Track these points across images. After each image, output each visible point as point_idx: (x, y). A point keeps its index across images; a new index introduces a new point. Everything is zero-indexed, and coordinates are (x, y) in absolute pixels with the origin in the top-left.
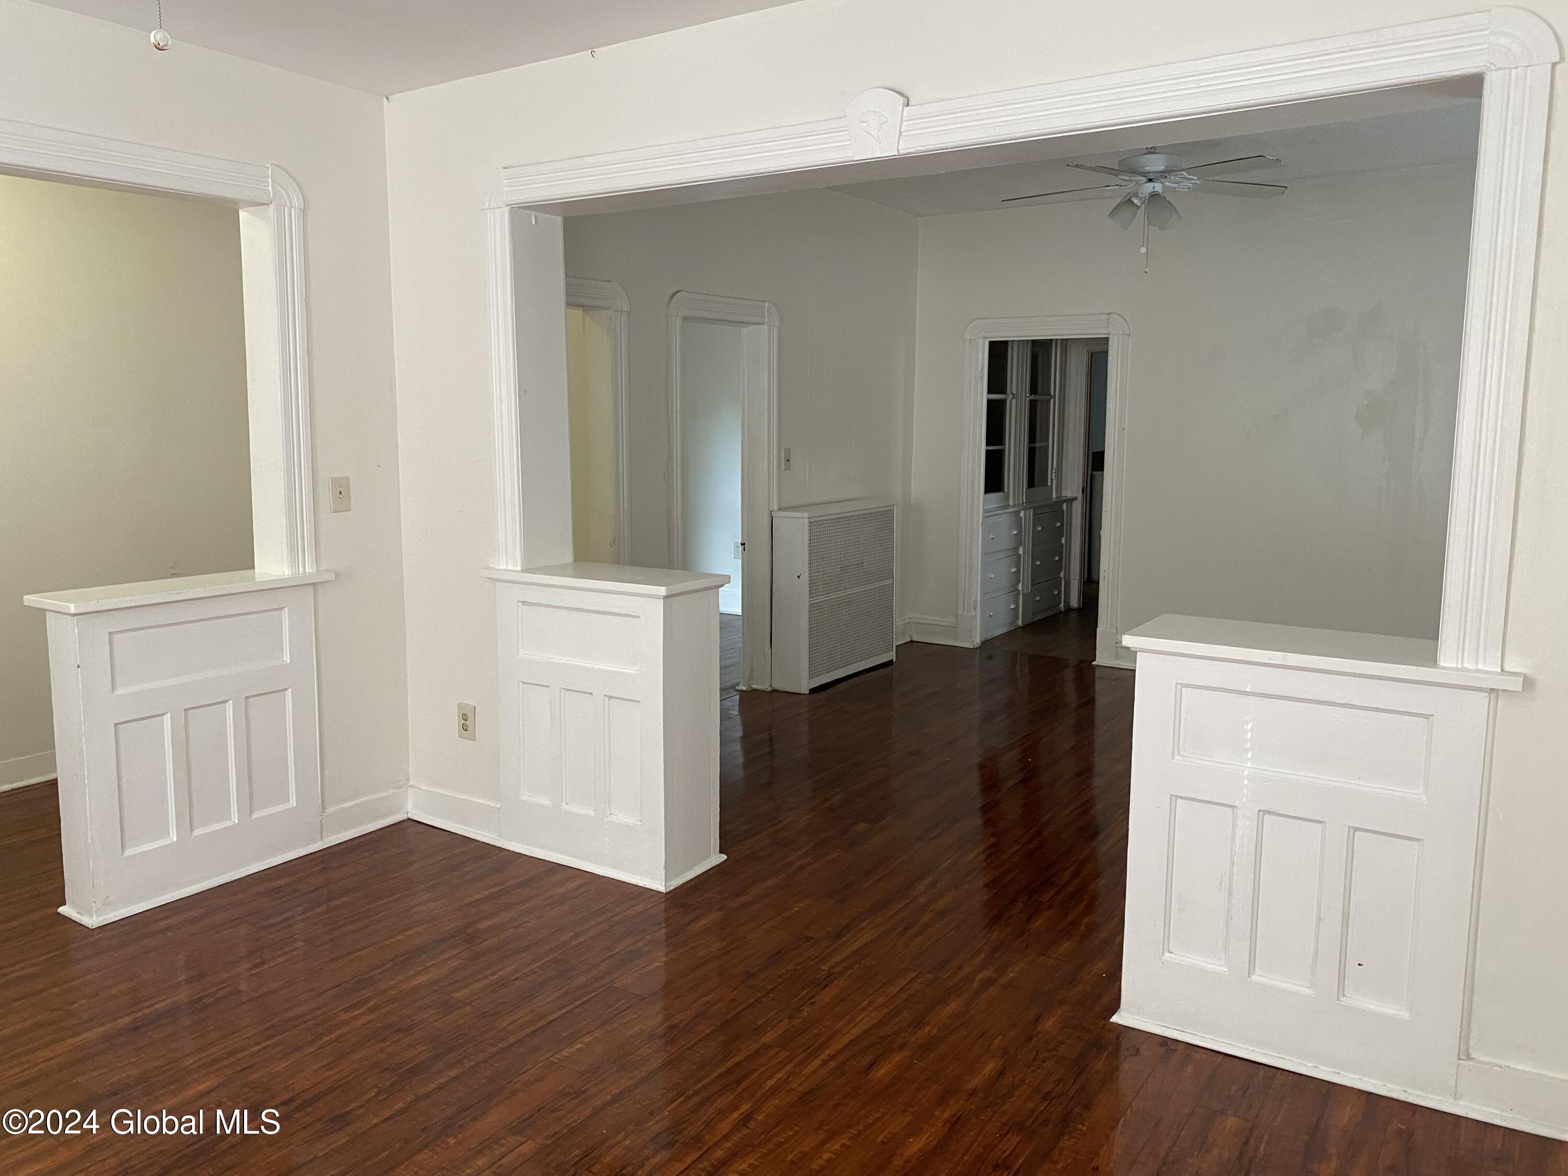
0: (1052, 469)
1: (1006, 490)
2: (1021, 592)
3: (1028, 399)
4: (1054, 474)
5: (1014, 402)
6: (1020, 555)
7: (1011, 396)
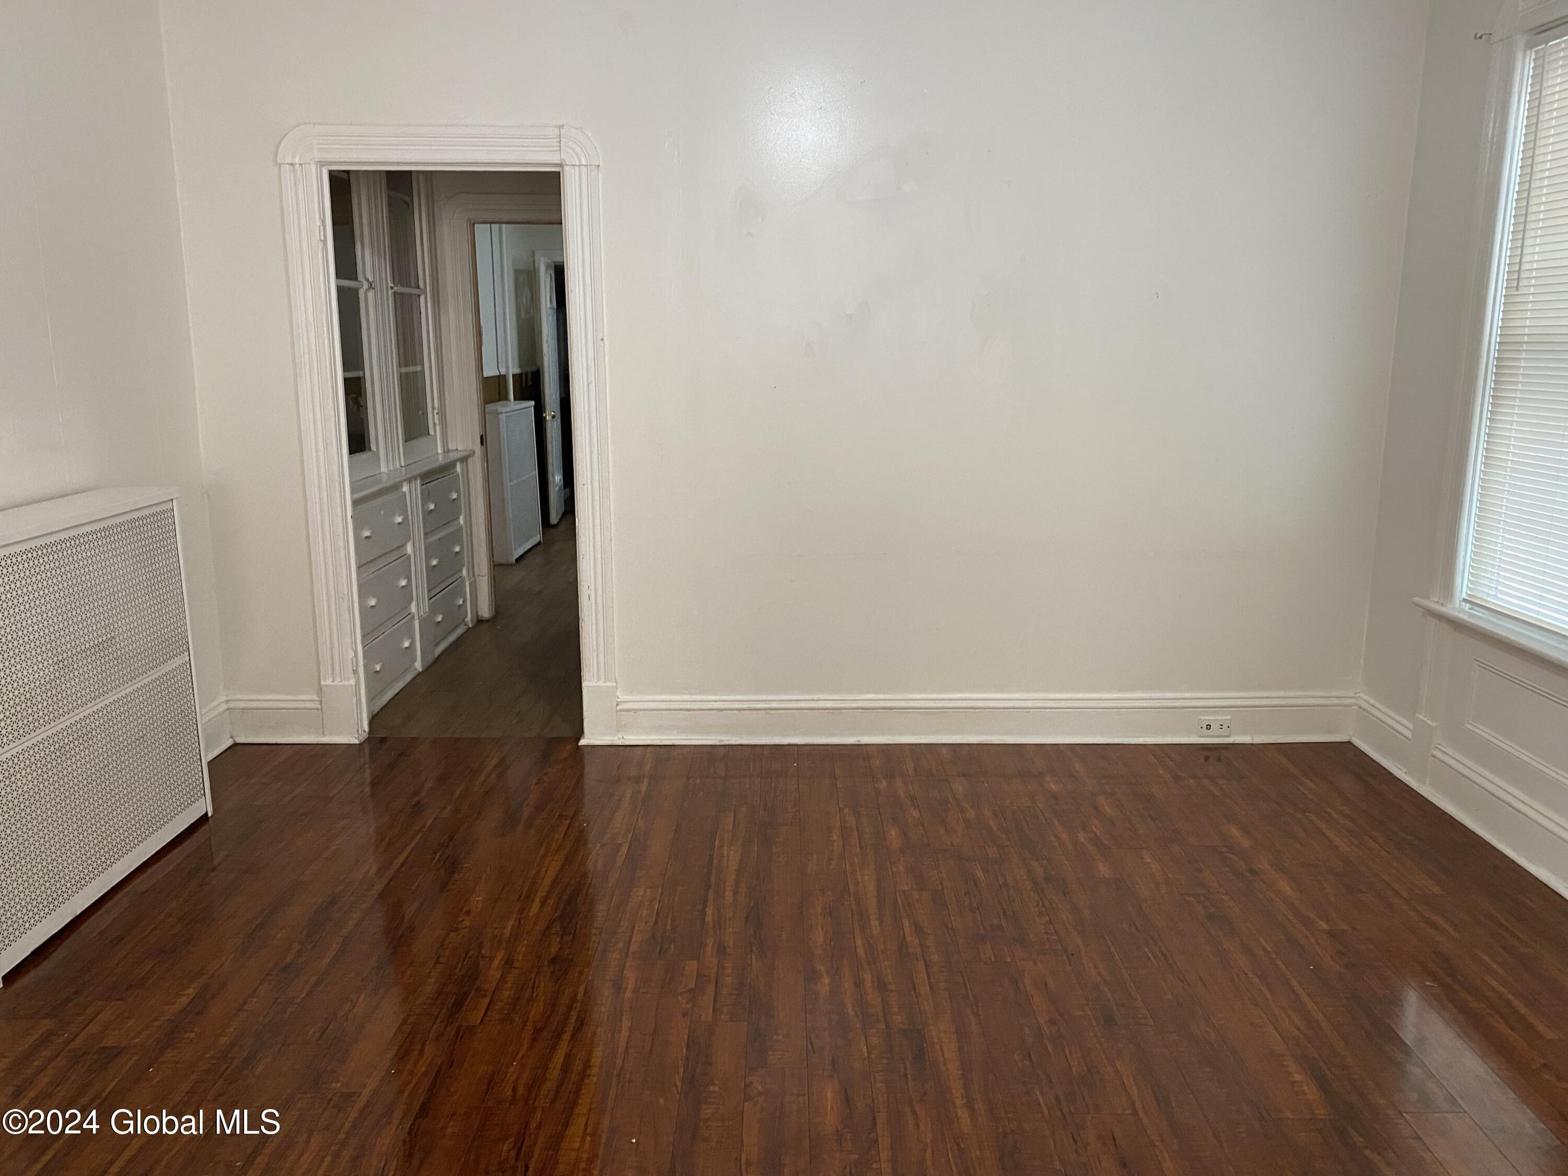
0: (433, 408)
1: (373, 447)
2: (416, 617)
3: (390, 292)
4: (436, 416)
5: (371, 295)
6: (410, 555)
7: (366, 285)
